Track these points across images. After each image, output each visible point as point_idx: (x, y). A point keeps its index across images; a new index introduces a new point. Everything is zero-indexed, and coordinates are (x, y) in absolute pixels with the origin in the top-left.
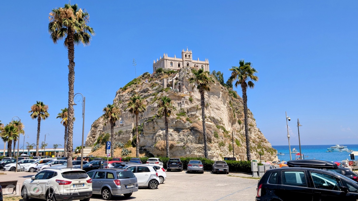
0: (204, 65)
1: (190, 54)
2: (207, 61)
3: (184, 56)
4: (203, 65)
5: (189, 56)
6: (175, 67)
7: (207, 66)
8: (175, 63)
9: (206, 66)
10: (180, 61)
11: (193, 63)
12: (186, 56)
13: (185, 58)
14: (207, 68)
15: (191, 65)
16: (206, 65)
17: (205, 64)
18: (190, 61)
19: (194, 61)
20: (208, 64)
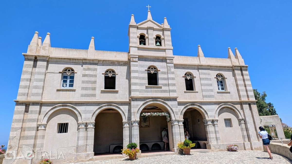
0: (227, 75)
1: (160, 33)
2: (236, 57)
3: (134, 41)
4: (223, 73)
5: (158, 39)
6: (85, 92)
7: (239, 77)
8: (87, 72)
9: (234, 75)
10: (113, 63)
11: (177, 66)
12: (142, 39)
13: (139, 48)
14: (240, 82)
15: (170, 76)
16: (238, 72)
17: (233, 69)
18: (164, 60)
19: (179, 60)
20: (241, 69)
